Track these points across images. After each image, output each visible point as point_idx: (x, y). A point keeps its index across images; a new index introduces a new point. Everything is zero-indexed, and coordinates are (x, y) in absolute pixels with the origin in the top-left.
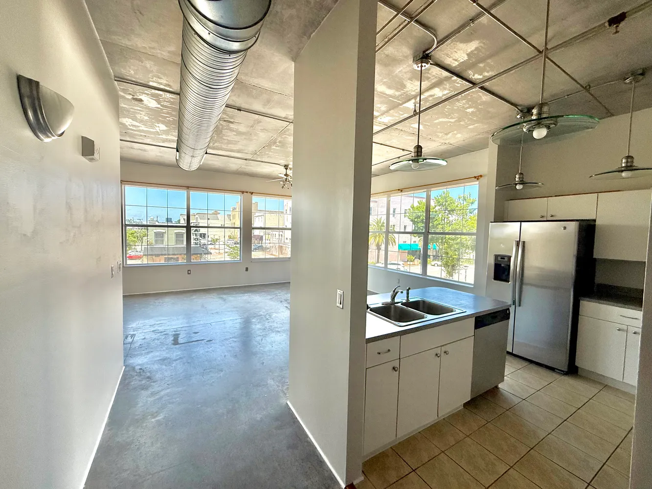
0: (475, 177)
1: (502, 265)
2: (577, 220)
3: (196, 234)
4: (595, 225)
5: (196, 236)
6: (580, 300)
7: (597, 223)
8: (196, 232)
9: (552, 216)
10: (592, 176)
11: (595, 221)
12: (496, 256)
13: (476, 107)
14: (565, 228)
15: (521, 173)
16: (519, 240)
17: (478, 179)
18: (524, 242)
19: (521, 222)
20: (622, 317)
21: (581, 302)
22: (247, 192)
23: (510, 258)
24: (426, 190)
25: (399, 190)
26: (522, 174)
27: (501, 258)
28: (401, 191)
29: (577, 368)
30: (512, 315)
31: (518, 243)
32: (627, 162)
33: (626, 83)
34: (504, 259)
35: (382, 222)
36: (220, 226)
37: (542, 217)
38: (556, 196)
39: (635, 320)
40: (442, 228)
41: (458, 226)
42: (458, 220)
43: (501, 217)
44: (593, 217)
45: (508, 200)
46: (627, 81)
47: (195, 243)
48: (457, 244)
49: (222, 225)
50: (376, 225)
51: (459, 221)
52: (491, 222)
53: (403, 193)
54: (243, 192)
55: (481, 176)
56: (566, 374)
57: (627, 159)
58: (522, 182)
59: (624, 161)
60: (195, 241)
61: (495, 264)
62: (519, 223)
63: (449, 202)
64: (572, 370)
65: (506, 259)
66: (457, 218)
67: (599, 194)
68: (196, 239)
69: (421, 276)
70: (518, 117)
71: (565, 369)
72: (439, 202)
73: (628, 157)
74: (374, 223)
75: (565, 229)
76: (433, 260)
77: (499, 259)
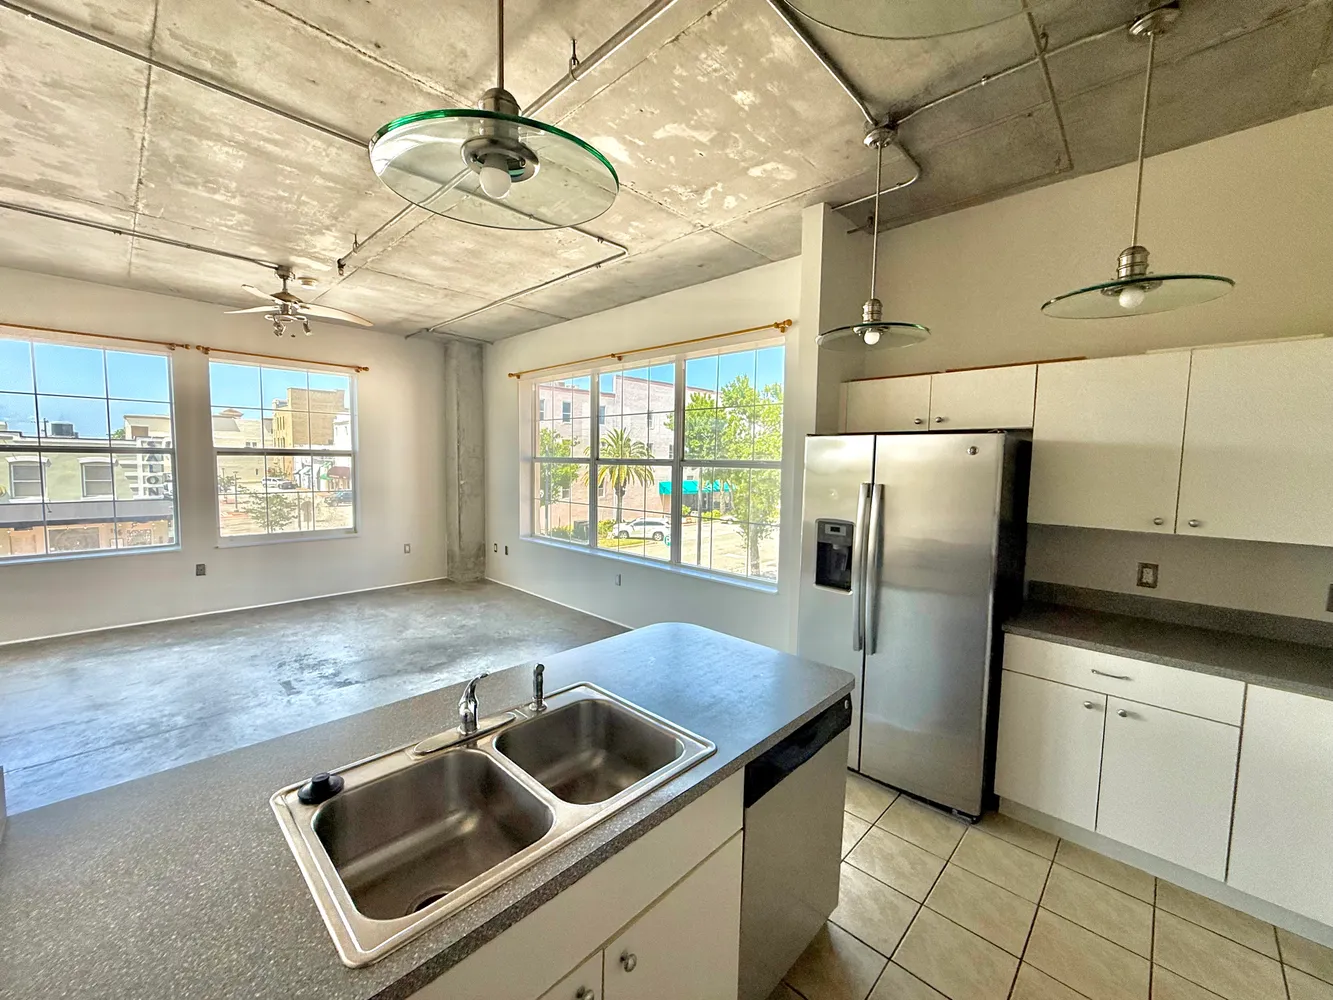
0: (777, 325)
1: (835, 547)
2: (1002, 431)
3: (151, 466)
4: (1030, 444)
5: (151, 471)
6: (1003, 633)
7: (1035, 436)
8: (152, 463)
9: (940, 420)
10: (1049, 303)
11: (1030, 431)
12: (822, 523)
13: (759, 90)
14: (974, 451)
15: (875, 300)
16: (870, 482)
17: (783, 330)
18: (883, 486)
19: (876, 434)
20: (1095, 675)
21: (1006, 636)
22: (187, 347)
23: (851, 527)
24: (674, 356)
25: (613, 355)
26: (879, 301)
27: (833, 529)
28: (620, 358)
29: (997, 797)
30: (856, 713)
31: (869, 489)
32: (1132, 265)
33: (1131, 37)
34: (838, 530)
35: (625, 436)
36: (243, 446)
37: (920, 422)
38: (948, 371)
39: (1123, 681)
40: (736, 450)
41: (764, 447)
42: (764, 433)
43: (832, 422)
44: (1026, 424)
45: (847, 381)
46: (1137, 29)
47: (150, 489)
48: (764, 481)
49: (248, 444)
50: (612, 443)
51: (766, 435)
52: (809, 435)
53: (627, 365)
54: (171, 346)
55: (789, 322)
56: (975, 821)
57: (1133, 254)
58: (877, 325)
59: (1125, 260)
60: (148, 485)
61: (819, 543)
62: (873, 436)
63: (747, 399)
64: (989, 809)
65: (843, 530)
66: (763, 430)
67: (1040, 365)
68: (153, 481)
69: (668, 568)
70: (868, 140)
71: (976, 812)
72: (730, 398)
73: (1135, 250)
74: (610, 441)
75: (974, 453)
76: (725, 513)
77: (828, 530)
